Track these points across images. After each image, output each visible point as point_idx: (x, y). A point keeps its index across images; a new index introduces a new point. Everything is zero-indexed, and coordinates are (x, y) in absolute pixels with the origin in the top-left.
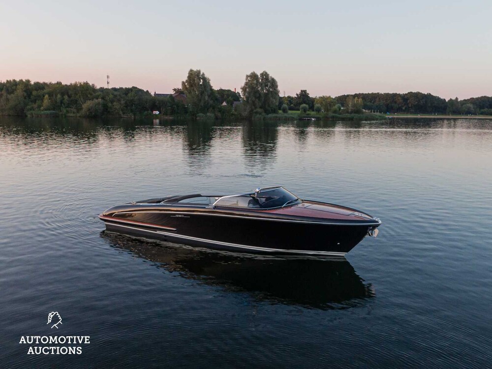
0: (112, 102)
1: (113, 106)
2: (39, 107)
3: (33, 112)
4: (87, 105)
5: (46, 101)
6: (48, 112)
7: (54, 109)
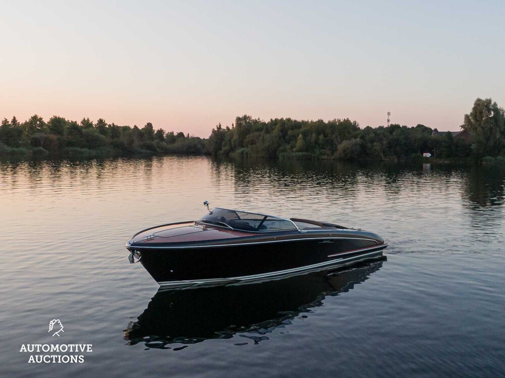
0: (372, 141)
1: (373, 147)
2: (292, 147)
3: (285, 154)
4: (343, 145)
5: (300, 142)
6: (300, 154)
7: (307, 150)
